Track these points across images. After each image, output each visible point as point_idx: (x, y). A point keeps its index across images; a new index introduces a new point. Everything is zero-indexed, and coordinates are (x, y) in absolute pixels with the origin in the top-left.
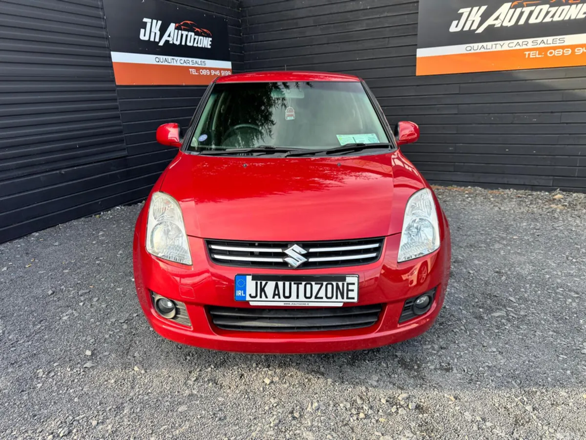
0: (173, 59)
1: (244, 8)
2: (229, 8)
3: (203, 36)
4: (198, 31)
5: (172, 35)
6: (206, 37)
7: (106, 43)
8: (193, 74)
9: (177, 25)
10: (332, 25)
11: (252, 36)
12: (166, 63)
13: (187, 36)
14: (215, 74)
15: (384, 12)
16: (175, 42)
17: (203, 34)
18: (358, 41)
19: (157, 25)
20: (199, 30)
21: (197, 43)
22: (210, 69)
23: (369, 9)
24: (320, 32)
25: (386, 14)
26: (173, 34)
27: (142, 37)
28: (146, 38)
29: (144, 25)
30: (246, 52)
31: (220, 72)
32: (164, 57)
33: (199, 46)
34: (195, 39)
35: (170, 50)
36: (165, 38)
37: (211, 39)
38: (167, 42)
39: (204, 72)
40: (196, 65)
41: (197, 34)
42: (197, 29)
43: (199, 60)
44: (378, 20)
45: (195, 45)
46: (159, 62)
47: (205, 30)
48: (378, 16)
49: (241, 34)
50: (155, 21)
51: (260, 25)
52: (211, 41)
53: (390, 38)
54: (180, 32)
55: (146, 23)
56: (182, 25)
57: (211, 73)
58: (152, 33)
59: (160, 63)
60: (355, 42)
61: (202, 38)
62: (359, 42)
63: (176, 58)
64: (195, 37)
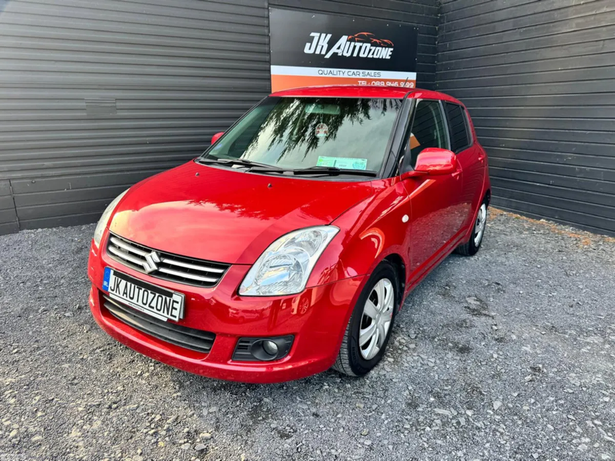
0: (340, 71)
1: (443, 14)
3: (382, 47)
4: (375, 42)
5: (342, 47)
6: (386, 47)
7: (267, 57)
9: (350, 37)
11: (447, 44)
12: (331, 75)
13: (361, 47)
16: (345, 54)
17: (382, 44)
19: (325, 39)
20: (378, 41)
21: (373, 54)
22: (385, 81)
27: (306, 51)
28: (312, 51)
29: (311, 40)
30: (438, 62)
31: (399, 84)
32: (329, 69)
33: (375, 56)
34: (370, 50)
36: (334, 50)
37: (392, 49)
38: (335, 54)
39: (377, 84)
40: (368, 77)
41: (374, 45)
42: (375, 40)
43: (372, 72)
45: (370, 56)
47: (386, 41)
49: (436, 42)
50: (323, 35)
52: (391, 51)
54: (353, 44)
55: (313, 37)
56: (356, 37)
57: (385, 85)
58: (318, 46)
59: (323, 75)
61: (380, 48)
63: (343, 70)
64: (372, 48)
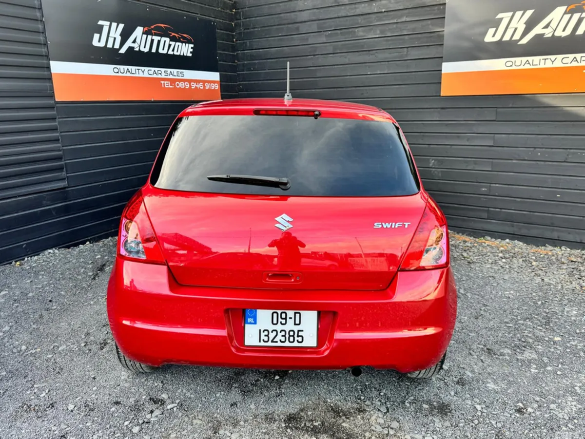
0: (138, 69)
1: (239, 9)
2: (220, 9)
3: (182, 42)
4: (174, 36)
5: (138, 40)
6: (186, 43)
7: (43, 50)
8: (166, 87)
9: (146, 29)
10: (339, 32)
11: (247, 42)
12: (128, 74)
13: (159, 42)
14: (196, 87)
15: (402, 16)
16: (142, 49)
17: (181, 39)
18: (369, 51)
19: (117, 30)
20: (177, 35)
21: (173, 50)
22: (190, 81)
23: (384, 12)
24: (324, 40)
25: (404, 19)
26: (140, 40)
27: (95, 43)
28: (102, 44)
29: (100, 30)
30: (239, 61)
31: (204, 85)
32: (126, 67)
33: (176, 53)
34: (170, 46)
35: (134, 58)
36: (129, 43)
37: (192, 46)
38: (131, 49)
39: (181, 85)
40: (171, 77)
41: (173, 39)
42: (173, 34)
43: (175, 71)
44: (395, 26)
45: (170, 52)
46: (118, 72)
47: (185, 35)
48: (395, 21)
49: (235, 40)
50: (114, 25)
51: (256, 29)
52: (192, 48)
53: (409, 48)
54: (150, 37)
55: (102, 27)
56: (153, 29)
57: (190, 86)
58: (110, 38)
59: (120, 74)
60: (368, 52)
61: (180, 44)
62: (371, 52)
63: (143, 68)
64: (171, 43)
